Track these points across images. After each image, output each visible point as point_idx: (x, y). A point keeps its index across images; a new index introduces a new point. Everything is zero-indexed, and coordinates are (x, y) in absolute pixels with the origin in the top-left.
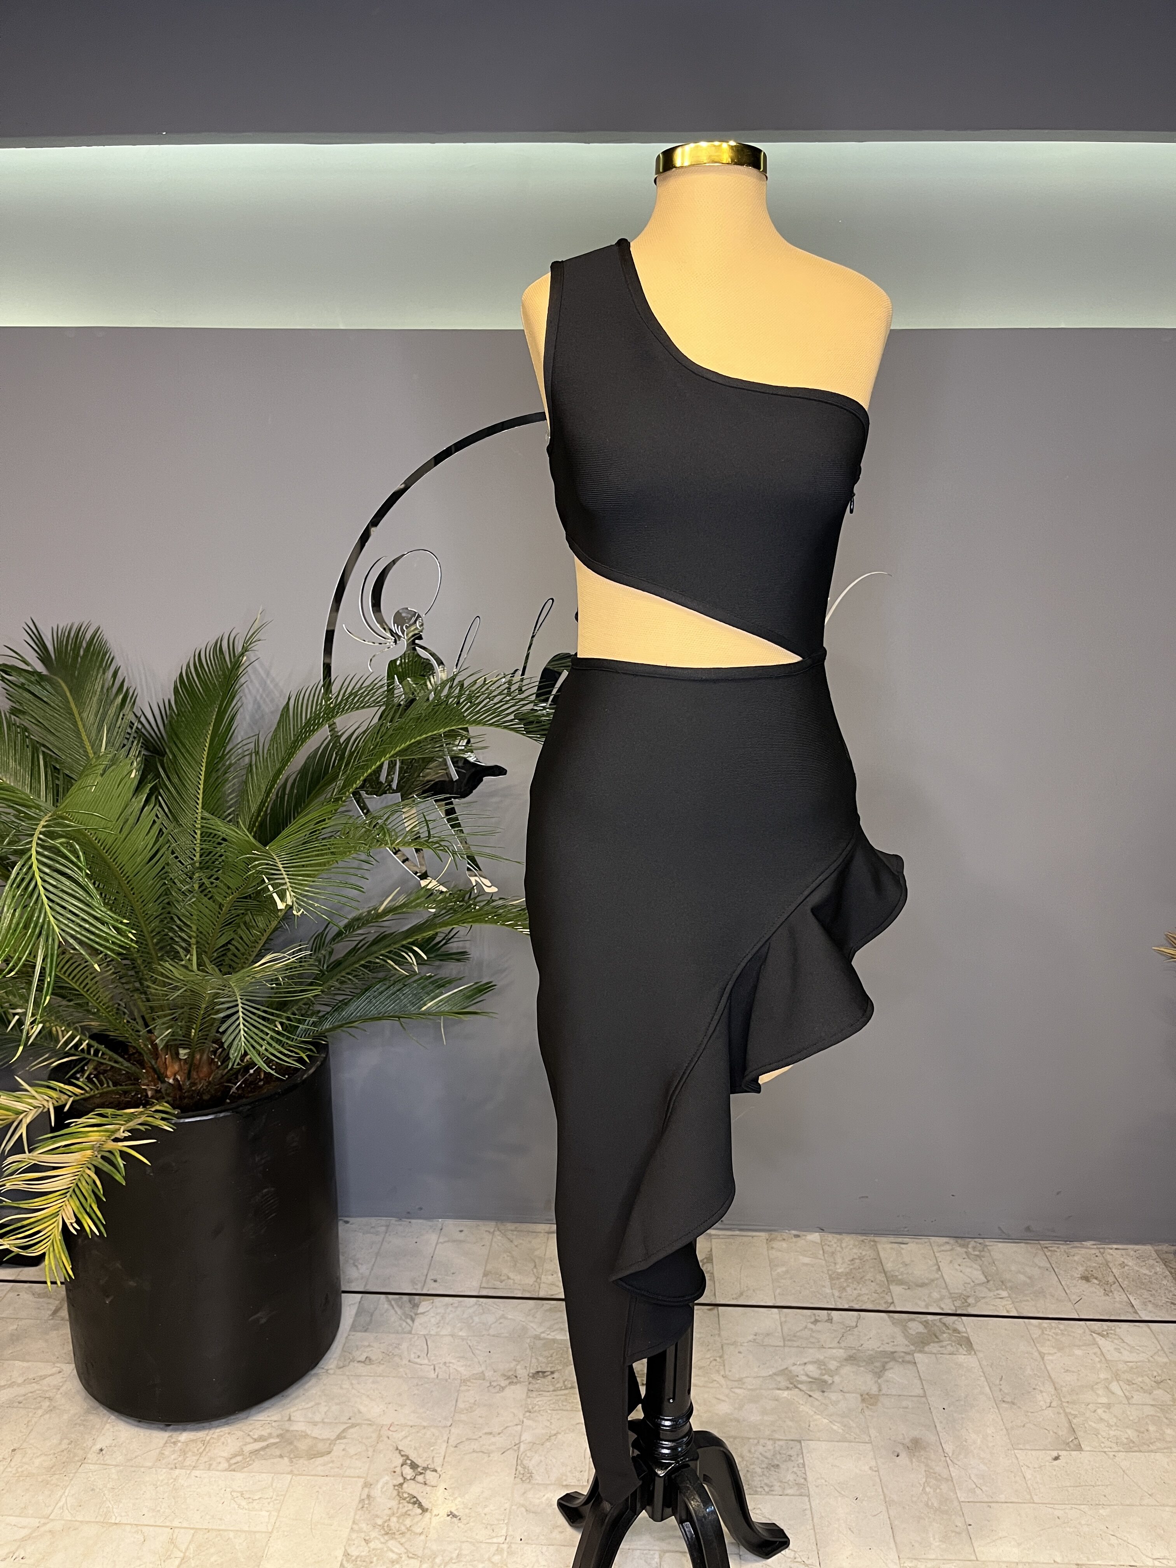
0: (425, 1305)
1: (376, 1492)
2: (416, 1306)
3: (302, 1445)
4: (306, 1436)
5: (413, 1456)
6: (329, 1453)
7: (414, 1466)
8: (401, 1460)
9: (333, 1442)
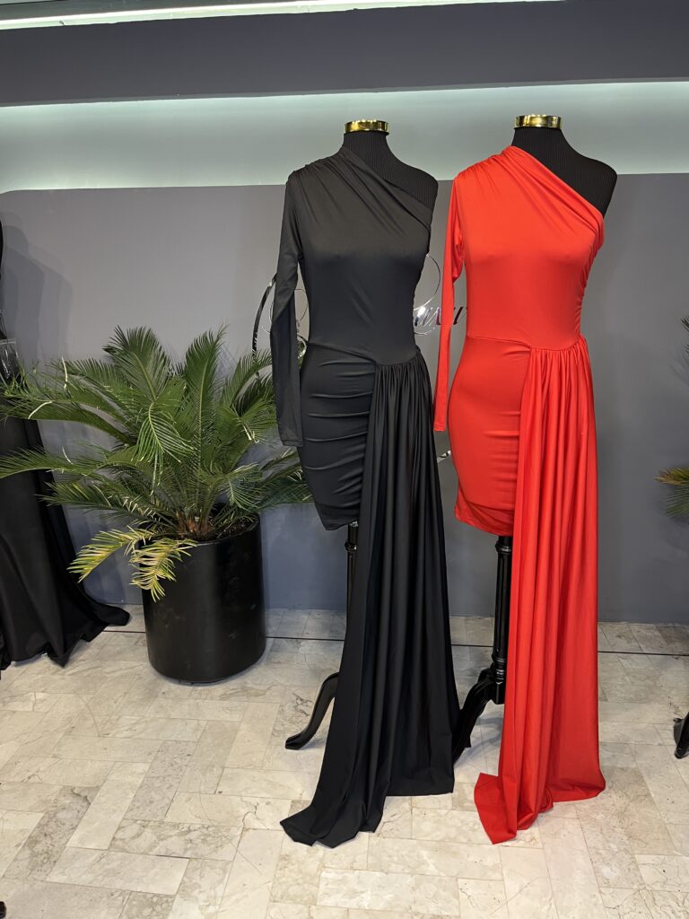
0: (303, 643)
1: (286, 708)
2: (299, 643)
3: (252, 692)
4: (252, 689)
5: (301, 697)
6: (264, 694)
7: (302, 700)
8: (295, 698)
9: (265, 691)
